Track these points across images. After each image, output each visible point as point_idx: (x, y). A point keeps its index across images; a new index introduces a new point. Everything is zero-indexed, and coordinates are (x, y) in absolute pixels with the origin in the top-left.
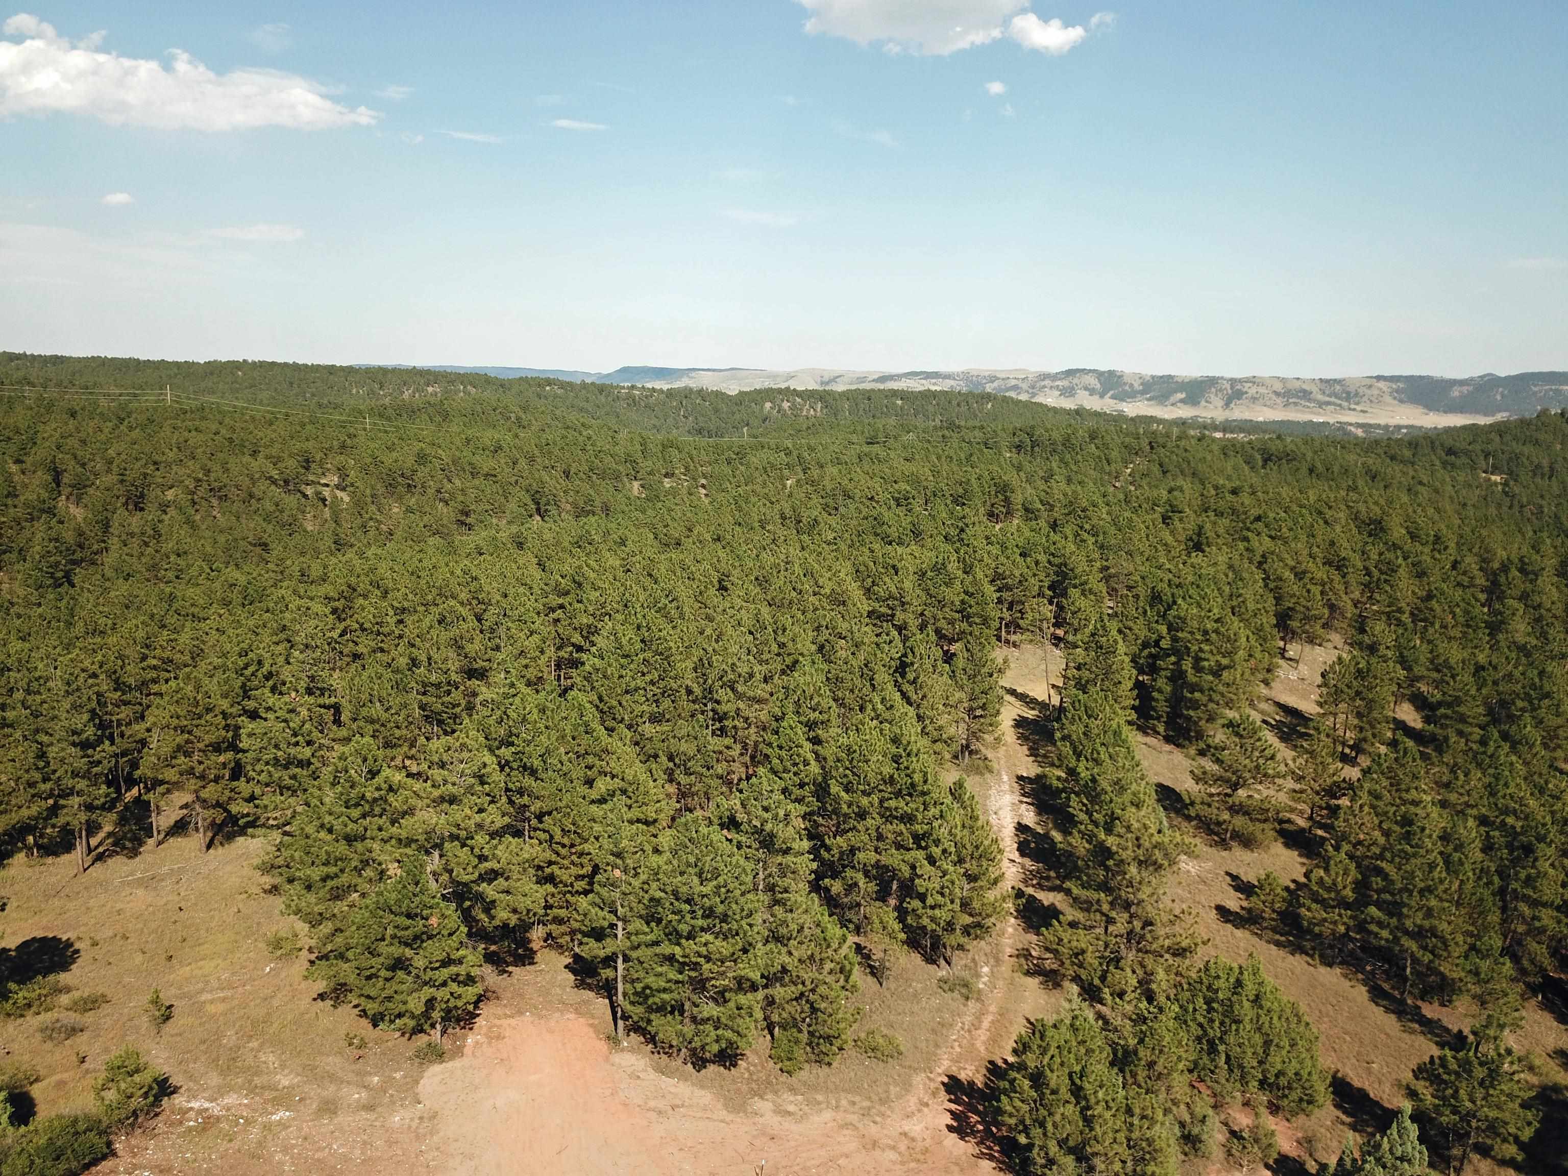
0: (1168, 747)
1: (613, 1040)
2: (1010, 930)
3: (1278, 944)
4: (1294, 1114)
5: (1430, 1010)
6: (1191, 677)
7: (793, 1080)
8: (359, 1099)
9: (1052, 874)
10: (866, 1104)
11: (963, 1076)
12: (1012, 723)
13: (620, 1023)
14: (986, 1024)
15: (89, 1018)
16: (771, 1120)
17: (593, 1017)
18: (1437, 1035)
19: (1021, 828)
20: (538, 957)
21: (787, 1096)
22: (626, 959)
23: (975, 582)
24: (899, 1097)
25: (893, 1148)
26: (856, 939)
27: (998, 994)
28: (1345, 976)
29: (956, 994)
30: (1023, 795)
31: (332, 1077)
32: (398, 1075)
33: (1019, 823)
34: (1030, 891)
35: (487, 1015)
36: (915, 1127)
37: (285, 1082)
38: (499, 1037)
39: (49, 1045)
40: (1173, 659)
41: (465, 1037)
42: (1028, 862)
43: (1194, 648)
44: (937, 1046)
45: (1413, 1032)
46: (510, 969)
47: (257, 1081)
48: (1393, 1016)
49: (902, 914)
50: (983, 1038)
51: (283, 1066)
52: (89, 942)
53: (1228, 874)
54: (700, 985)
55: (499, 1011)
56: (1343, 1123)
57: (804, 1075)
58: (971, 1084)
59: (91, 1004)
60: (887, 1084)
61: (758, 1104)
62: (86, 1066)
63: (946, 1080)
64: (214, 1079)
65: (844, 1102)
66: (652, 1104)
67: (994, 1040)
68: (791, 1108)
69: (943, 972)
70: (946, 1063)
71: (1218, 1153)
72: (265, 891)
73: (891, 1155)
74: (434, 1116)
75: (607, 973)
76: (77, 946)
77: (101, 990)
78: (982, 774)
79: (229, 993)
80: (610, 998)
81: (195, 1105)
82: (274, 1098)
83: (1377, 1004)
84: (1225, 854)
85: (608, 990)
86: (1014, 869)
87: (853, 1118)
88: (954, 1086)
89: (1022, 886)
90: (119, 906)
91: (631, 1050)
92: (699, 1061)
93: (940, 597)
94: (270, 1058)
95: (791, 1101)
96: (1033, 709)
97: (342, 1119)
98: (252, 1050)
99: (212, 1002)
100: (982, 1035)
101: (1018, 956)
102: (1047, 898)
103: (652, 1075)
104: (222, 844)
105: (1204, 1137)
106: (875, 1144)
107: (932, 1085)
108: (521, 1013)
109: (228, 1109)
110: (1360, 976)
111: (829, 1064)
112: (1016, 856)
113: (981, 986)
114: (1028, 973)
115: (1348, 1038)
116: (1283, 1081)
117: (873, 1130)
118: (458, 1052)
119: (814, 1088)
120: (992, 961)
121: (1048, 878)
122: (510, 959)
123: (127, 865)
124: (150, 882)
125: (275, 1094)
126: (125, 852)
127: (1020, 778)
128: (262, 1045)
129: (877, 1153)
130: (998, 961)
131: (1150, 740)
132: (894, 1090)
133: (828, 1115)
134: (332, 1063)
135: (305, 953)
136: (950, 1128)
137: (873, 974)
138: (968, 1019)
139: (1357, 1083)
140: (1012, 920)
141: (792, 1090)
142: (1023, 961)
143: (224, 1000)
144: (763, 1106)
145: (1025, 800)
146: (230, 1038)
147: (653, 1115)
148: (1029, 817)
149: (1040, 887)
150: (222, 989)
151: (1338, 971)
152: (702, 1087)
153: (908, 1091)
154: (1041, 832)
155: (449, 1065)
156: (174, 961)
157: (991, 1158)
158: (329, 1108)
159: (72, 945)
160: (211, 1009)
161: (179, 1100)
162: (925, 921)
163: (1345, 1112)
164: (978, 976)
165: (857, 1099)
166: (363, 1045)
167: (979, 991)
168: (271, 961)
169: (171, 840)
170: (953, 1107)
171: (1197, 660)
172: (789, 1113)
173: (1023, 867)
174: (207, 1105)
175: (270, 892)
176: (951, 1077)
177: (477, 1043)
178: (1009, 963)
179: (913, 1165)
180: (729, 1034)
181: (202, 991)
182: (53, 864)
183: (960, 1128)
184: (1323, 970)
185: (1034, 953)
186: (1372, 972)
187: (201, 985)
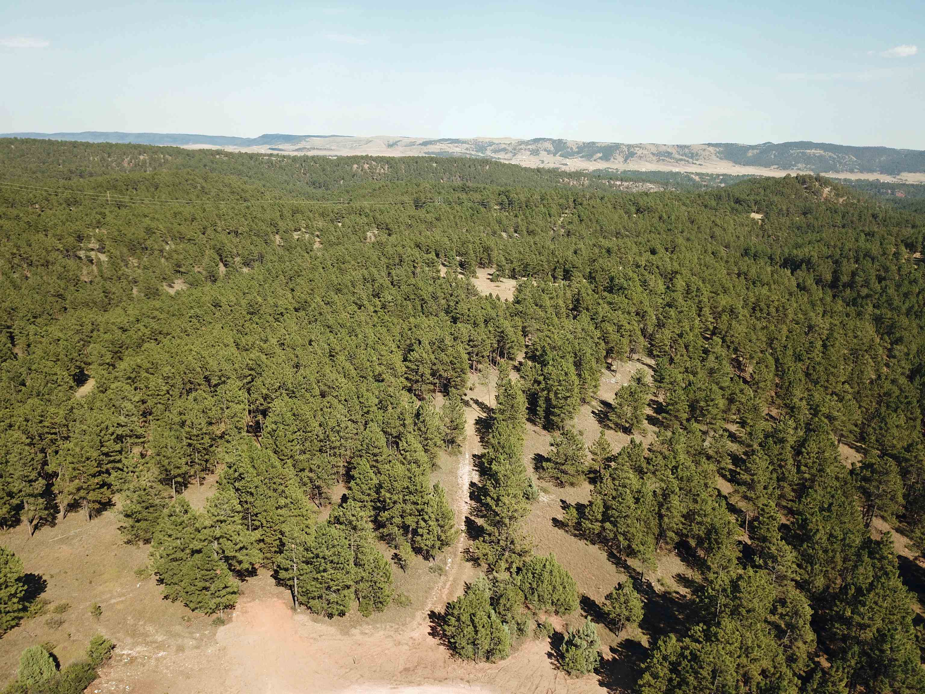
0: (545, 432)
1: (294, 609)
2: (462, 539)
3: (575, 536)
4: (564, 614)
5: (630, 562)
6: (554, 403)
7: (368, 619)
8: (192, 645)
9: (483, 509)
10: (397, 626)
11: (436, 611)
12: (474, 422)
13: (297, 602)
14: (447, 587)
15: (64, 616)
16: (359, 637)
17: (284, 599)
18: (629, 573)
19: (472, 484)
20: (258, 572)
21: (365, 626)
22: (298, 579)
23: (458, 352)
24: (410, 622)
25: (407, 644)
26: (395, 551)
27: (454, 571)
28: (600, 548)
29: (436, 574)
30: (474, 466)
31: (179, 635)
32: (207, 632)
33: (471, 482)
34: (473, 518)
35: (240, 603)
36: (416, 635)
37: (160, 639)
38: (246, 612)
39: (52, 631)
40: (546, 392)
41: (232, 614)
42: (473, 503)
43: (555, 389)
44: (427, 598)
45: (620, 572)
46: (247, 578)
47: (148, 639)
48: (614, 566)
49: (413, 542)
50: (446, 592)
51: (157, 632)
52: (49, 576)
53: (561, 501)
54: (329, 588)
55: (245, 600)
56: (582, 616)
57: (372, 617)
58: (439, 614)
59: (63, 609)
60: (406, 617)
61: (353, 631)
62: (72, 639)
63: (429, 613)
64: (129, 640)
65: (388, 627)
66: (311, 636)
67: (451, 593)
68: (367, 631)
69: (431, 564)
70: (430, 605)
71: (531, 634)
72: (125, 543)
73: (407, 647)
74: (225, 648)
75: (290, 583)
76: (44, 578)
77: (64, 601)
78: (457, 455)
79: (123, 598)
80: (291, 589)
81: (125, 652)
82: (157, 647)
83: (609, 560)
84: (561, 490)
85: (291, 588)
86: (467, 507)
87: (392, 633)
88: (433, 615)
89: (469, 516)
90: (56, 555)
91: (301, 613)
92: (330, 616)
93: (441, 359)
94: (150, 629)
95: (367, 629)
96: (485, 412)
97: (187, 653)
98: (142, 625)
99: (117, 603)
100: (446, 591)
101: (464, 552)
102: (480, 522)
103: (311, 623)
104: (96, 517)
105: (525, 629)
106: (399, 643)
107: (424, 616)
108: (254, 600)
109: (139, 653)
110: (606, 548)
111: (382, 611)
112: (468, 500)
113: (447, 568)
114: (468, 560)
115: (594, 578)
116: (559, 603)
117: (399, 637)
118: (230, 620)
119: (376, 622)
120: (453, 556)
121: (481, 511)
122: (246, 574)
123: (52, 531)
124: (65, 540)
125: (157, 645)
126: (48, 523)
127: (474, 456)
128: (145, 623)
129: (401, 646)
130: (455, 555)
131: (537, 429)
132: (408, 619)
133: (382, 633)
134: (178, 628)
135: (153, 576)
136: (429, 634)
137: (402, 567)
138: (440, 584)
139: (592, 598)
140: (463, 534)
141: (368, 624)
142: (466, 555)
143: (122, 601)
144: (355, 631)
145: (475, 468)
146: (130, 621)
147: (312, 641)
148: (476, 478)
149: (477, 515)
150: (120, 597)
151: (597, 546)
152: (331, 626)
153: (413, 619)
154: (480, 486)
155: (227, 626)
156: (93, 584)
157: (444, 645)
158: (181, 649)
159: (41, 578)
160: (119, 607)
161: (117, 651)
162: (422, 545)
163: (585, 611)
164: (446, 564)
165: (393, 625)
166: (189, 620)
167: (446, 571)
168: (139, 581)
169: (69, 514)
170: (432, 624)
171: (556, 394)
172: (366, 634)
173: (471, 505)
174: (130, 652)
175: (128, 543)
176: (432, 612)
177: (238, 615)
178: (460, 555)
179: (414, 650)
180: (342, 608)
181: (111, 598)
182: (14, 533)
183: (433, 633)
184: (591, 546)
185: (471, 550)
186: (611, 546)
187: (109, 595)
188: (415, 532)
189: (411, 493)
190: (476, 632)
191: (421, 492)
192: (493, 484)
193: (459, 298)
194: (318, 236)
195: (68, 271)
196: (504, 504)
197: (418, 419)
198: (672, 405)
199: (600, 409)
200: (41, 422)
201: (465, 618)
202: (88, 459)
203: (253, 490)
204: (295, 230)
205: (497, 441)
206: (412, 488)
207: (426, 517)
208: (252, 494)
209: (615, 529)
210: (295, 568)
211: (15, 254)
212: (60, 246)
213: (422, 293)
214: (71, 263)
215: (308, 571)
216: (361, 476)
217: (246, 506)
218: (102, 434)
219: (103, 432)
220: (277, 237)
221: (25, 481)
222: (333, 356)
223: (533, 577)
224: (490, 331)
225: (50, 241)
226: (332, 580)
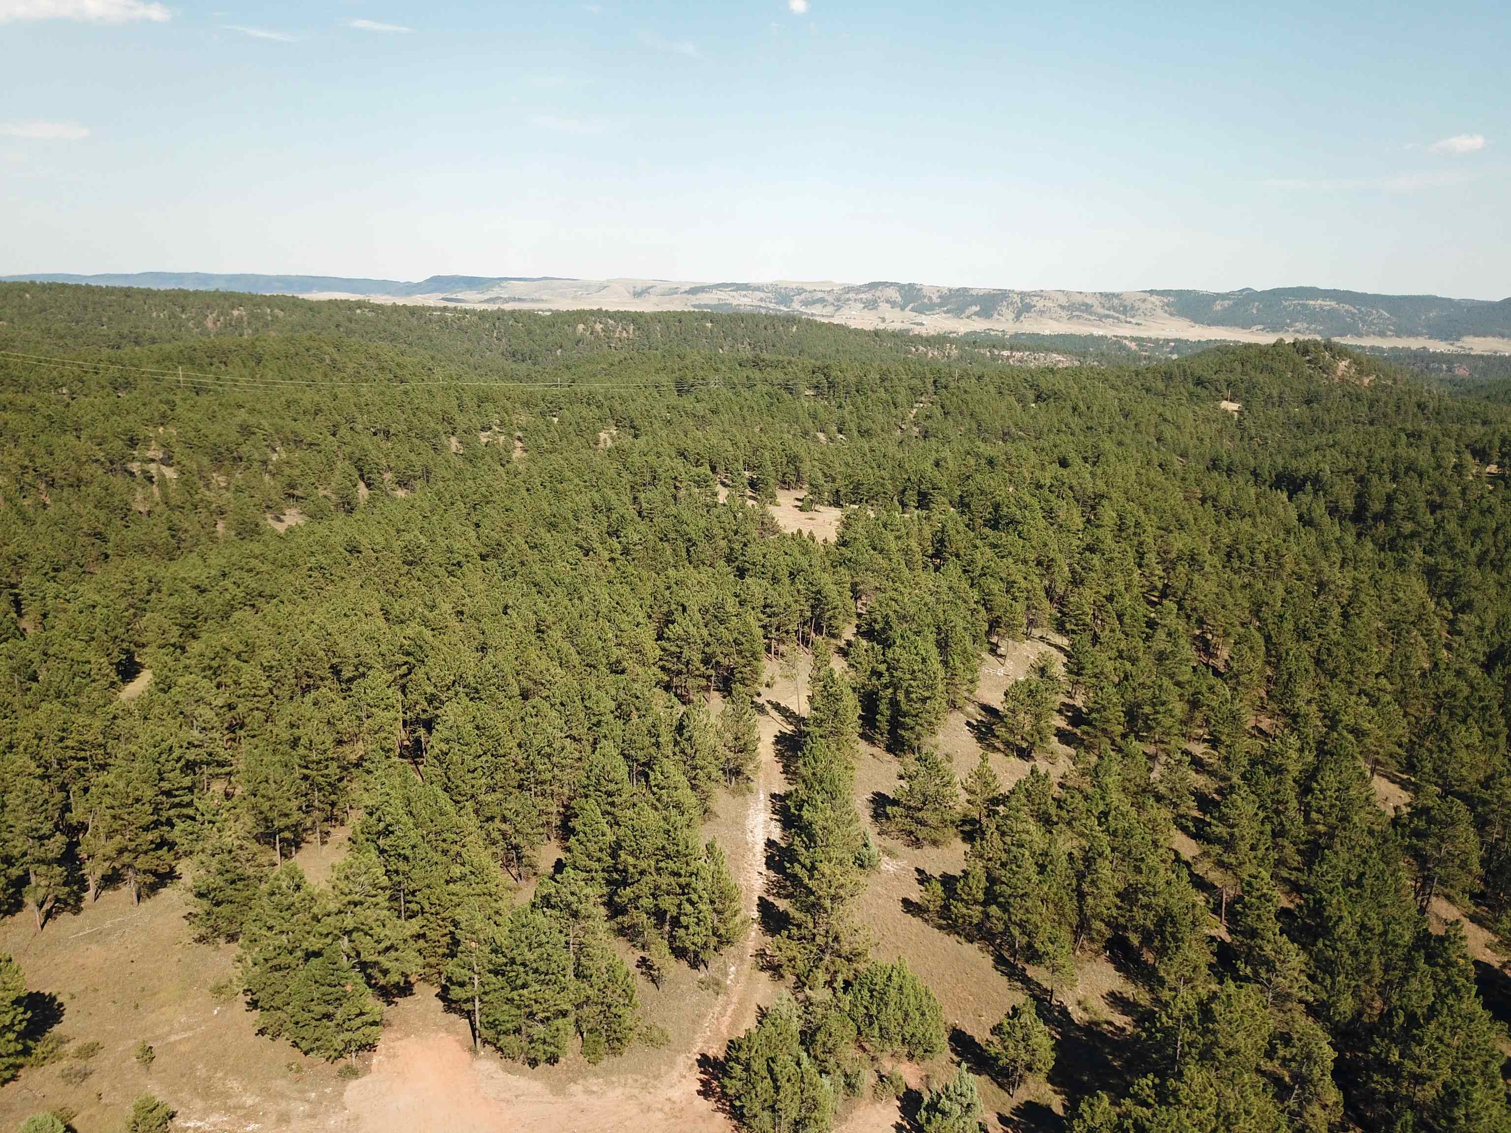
0: (890, 757)
1: (474, 1051)
2: (753, 934)
3: (940, 927)
4: (923, 1058)
5: (1032, 971)
6: (904, 707)
7: (596, 1068)
8: (304, 1111)
9: (788, 883)
10: (645, 1080)
11: (710, 1054)
12: (773, 739)
13: (478, 1040)
14: (729, 1012)
15: (92, 1064)
16: (581, 1098)
17: (458, 1034)
18: (1031, 990)
19: (770, 843)
20: (416, 989)
21: (592, 1080)
22: (481, 1000)
23: (746, 623)
24: (667, 1073)
25: (661, 1110)
26: (642, 954)
27: (740, 987)
28: (981, 949)
29: (710, 991)
30: (773, 813)
31: (282, 1095)
32: (328, 1090)
33: (768, 839)
34: (771, 899)
35: (385, 1040)
36: (676, 1094)
37: (249, 1102)
38: (395, 1056)
39: (71, 1088)
40: (891, 690)
41: (371, 1058)
42: (771, 874)
43: (905, 685)
44: (695, 1032)
45: (1016, 989)
46: (396, 999)
47: (230, 1102)
48: (1005, 978)
49: (672, 938)
50: (727, 1023)
51: (245, 1090)
52: (68, 996)
53: (917, 870)
54: (531, 1015)
55: (392, 1035)
56: (953, 1062)
57: (604, 1063)
58: (716, 1059)
59: (89, 1051)
60: (659, 1064)
61: (574, 1088)
62: (103, 1101)
63: (699, 1057)
64: (199, 1104)
65: (630, 1081)
66: (503, 1096)
67: (734, 1024)
68: (595, 1088)
69: (702, 974)
70: (700, 1045)
71: (868, 1093)
72: (195, 941)
73: (659, 1115)
74: (357, 1118)
75: (467, 1007)
76: (60, 999)
77: (91, 1039)
78: (744, 795)
79: (190, 1034)
80: (469, 1018)
81: (191, 1124)
82: (244, 1116)
83: (997, 969)
84: (917, 852)
85: (469, 1015)
86: (761, 881)
87: (636, 1092)
88: (704, 1061)
89: (765, 895)
90: (81, 961)
91: (486, 1057)
92: (533, 1063)
93: (719, 636)
94: (234, 1084)
95: (594, 1083)
96: (791, 724)
97: (295, 1125)
98: (220, 1079)
99: (180, 1042)
100: (726, 1020)
101: (756, 955)
102: (782, 905)
103: (501, 1075)
104: (149, 897)
105: (858, 1084)
106: (649, 1109)
107: (690, 1062)
108: (407, 1035)
109: (215, 1126)
110: (991, 948)
111: (621, 1054)
112: (763, 869)
113: (729, 982)
114: (762, 969)
115: (971, 998)
116: (914, 1040)
117: (649, 1098)
118: (367, 1069)
119: (611, 1072)
120: (738, 962)
121: (784, 887)
122: (395, 992)
123: (74, 921)
124: (98, 937)
125: (244, 1112)
126: (69, 908)
127: (773, 796)
128: (226, 1074)
129: (651, 1113)
130: (742, 960)
131: (875, 750)
132: (664, 1068)
133: (619, 1091)
134: (280, 1084)
135: (241, 995)
136: (699, 1092)
137: (653, 981)
138: (718, 1009)
139: (969, 1033)
140: (755, 926)
141: (596, 1075)
142: (759, 960)
143: (188, 1039)
144: (576, 1089)
145: (777, 817)
146: (201, 1070)
147: (504, 1105)
148: (776, 833)
149: (778, 895)
150: (185, 1031)
151: (976, 945)
152: (536, 1079)
153: (673, 1068)
154: (784, 846)
155: (363, 1080)
156: (141, 1009)
157: (724, 1111)
158: (284, 1118)
159: (55, 999)
160: (182, 1048)
161: (178, 1122)
162: (688, 944)
163: (957, 1054)
164: (726, 974)
165: (639, 1077)
166: (299, 1070)
167: (726, 987)
168: (217, 1004)
169: (103, 893)
170: (702, 1076)
171: (908, 693)
172: (594, 1092)
173: (768, 877)
174: (199, 1124)
175: (200, 941)
176: (703, 1055)
177: (380, 1061)
178: (750, 961)
179: (673, 1120)
180: (552, 1049)
181: (170, 1033)
182: (12, 924)
183: (706, 1092)
184: (967, 946)
185: (768, 952)
186: (1000, 945)
187: (167, 1029)
188: (676, 922)
189: (668, 857)
190: (777, 1089)
191: (686, 856)
192: (804, 842)
193: (748, 537)
194: (519, 439)
195: (112, 495)
196: (823, 875)
197: (681, 735)
198: (1098, 711)
199: (979, 718)
200: (62, 739)
201: (759, 1065)
202: (137, 800)
203: (408, 852)
204: (483, 429)
205: (810, 771)
206: (671, 849)
207: (695, 897)
208: (406, 858)
209: (1006, 917)
210: (476, 982)
211: (26, 467)
212: (101, 455)
213: (688, 529)
214: (118, 482)
215: (498, 986)
216: (587, 829)
217: (396, 878)
218: (162, 760)
219: (164, 756)
220: (454, 440)
221: (33, 838)
222: (543, 632)
223: (872, 997)
224: (798, 591)
225: (84, 446)
226: (536, 1002)
